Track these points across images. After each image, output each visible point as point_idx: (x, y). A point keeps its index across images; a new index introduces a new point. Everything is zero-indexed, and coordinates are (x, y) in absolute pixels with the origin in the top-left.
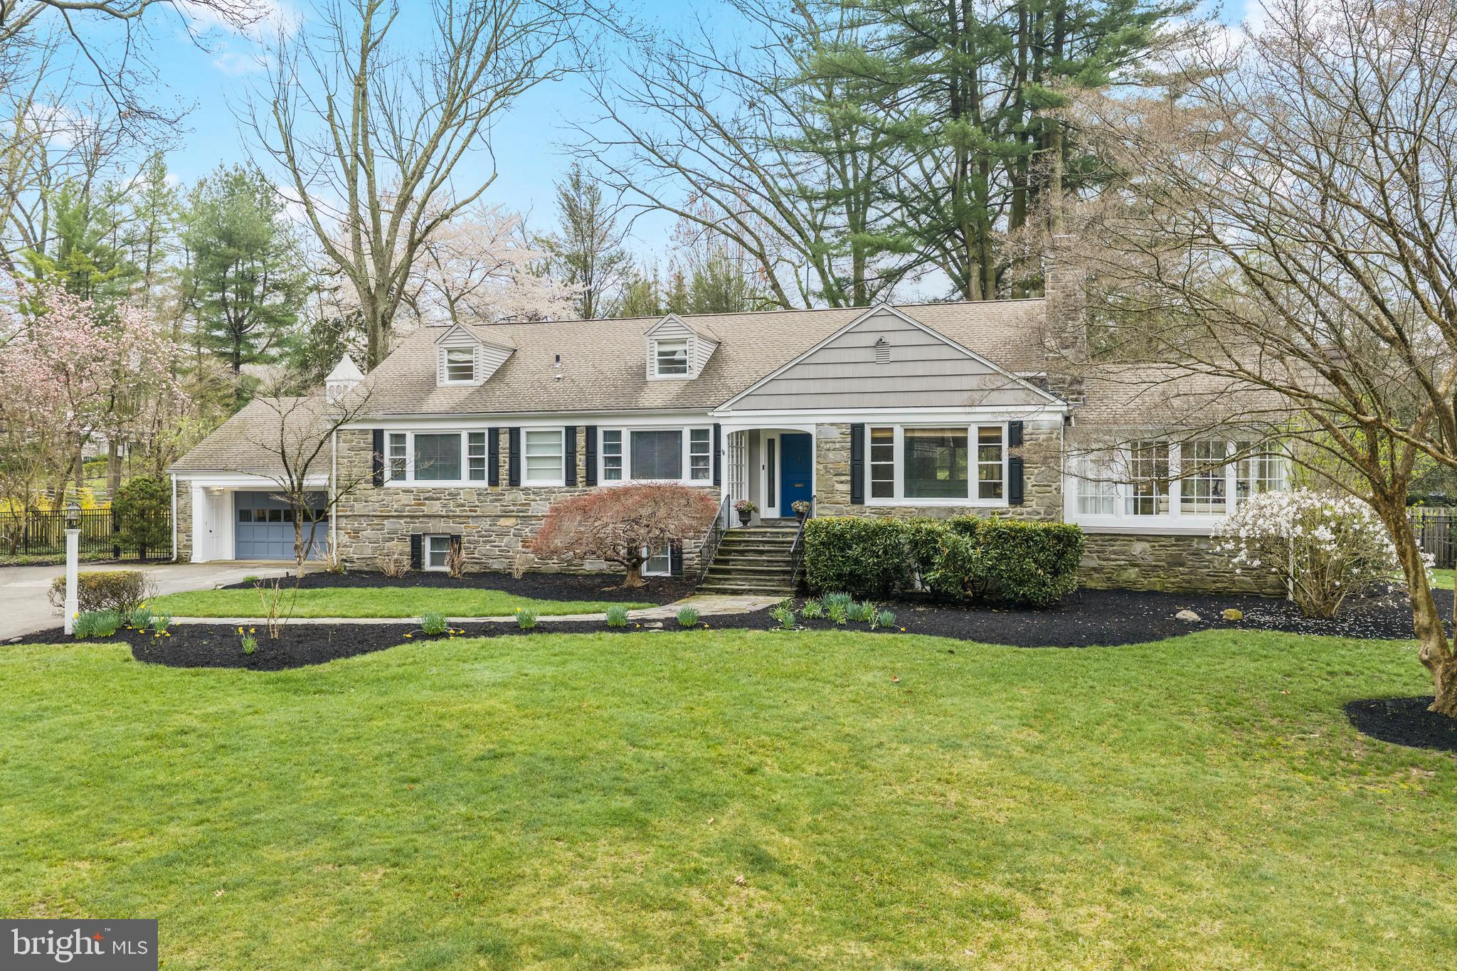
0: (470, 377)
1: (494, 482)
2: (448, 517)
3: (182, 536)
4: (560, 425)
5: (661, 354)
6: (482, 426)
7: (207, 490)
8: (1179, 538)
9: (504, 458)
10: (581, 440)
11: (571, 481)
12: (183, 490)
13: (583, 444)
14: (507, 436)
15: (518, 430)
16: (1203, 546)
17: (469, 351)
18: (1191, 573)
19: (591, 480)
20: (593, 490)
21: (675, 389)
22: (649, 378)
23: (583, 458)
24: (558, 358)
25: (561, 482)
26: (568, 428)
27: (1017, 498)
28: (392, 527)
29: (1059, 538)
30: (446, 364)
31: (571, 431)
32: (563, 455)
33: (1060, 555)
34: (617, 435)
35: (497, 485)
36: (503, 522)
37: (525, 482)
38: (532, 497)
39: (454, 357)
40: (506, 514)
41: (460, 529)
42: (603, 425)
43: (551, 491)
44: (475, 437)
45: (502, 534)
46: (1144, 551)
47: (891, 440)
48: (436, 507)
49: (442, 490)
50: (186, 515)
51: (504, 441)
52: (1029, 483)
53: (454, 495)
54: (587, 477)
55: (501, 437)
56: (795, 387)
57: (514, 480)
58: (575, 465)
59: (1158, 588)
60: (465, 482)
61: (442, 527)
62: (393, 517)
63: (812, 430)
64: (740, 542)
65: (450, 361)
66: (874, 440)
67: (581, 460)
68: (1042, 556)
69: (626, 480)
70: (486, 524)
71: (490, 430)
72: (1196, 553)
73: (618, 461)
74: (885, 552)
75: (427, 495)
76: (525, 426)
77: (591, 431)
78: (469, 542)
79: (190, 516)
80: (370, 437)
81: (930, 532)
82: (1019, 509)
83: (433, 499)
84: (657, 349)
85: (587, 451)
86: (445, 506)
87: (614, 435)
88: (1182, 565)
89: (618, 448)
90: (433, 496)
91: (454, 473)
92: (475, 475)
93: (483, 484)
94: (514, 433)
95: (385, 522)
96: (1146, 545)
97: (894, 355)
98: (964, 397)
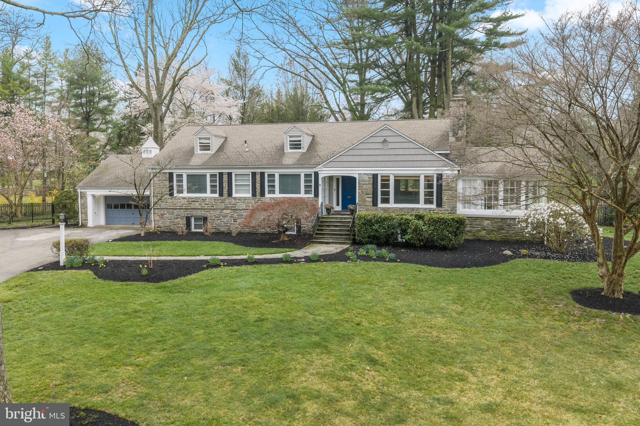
0: (209, 150)
1: (221, 194)
2: (202, 209)
3: (84, 215)
4: (249, 171)
5: (290, 141)
6: (216, 172)
7: (94, 196)
8: (502, 219)
9: (225, 185)
10: (258, 178)
11: (254, 195)
12: (83, 196)
14: (227, 175)
15: (231, 173)
16: (512, 222)
17: (209, 139)
18: (507, 233)
19: (263, 194)
20: (263, 199)
21: (297, 156)
22: (285, 151)
23: (259, 185)
24: (246, 142)
25: (250, 195)
26: (252, 173)
27: (439, 204)
28: (177, 213)
29: (457, 222)
31: (254, 174)
32: (251, 184)
33: (458, 228)
34: (273, 176)
35: (223, 196)
36: (225, 211)
37: (234, 195)
38: (237, 201)
39: (202, 141)
40: (227, 208)
41: (207, 214)
42: (267, 172)
43: (245, 199)
44: (212, 176)
45: (225, 216)
46: (488, 224)
47: (388, 180)
48: (197, 205)
49: (199, 198)
50: (85, 206)
51: (225, 178)
52: (445, 198)
53: (204, 200)
54: (261, 193)
55: (224, 176)
56: (350, 158)
57: (230, 194)
58: (256, 188)
59: (493, 239)
60: (208, 194)
61: (199, 213)
62: (178, 209)
63: (357, 176)
64: (327, 222)
65: (200, 143)
66: (382, 180)
68: (451, 229)
69: (277, 195)
70: (218, 212)
71: (219, 173)
72: (509, 225)
73: (274, 186)
74: (388, 227)
75: (193, 200)
76: (234, 172)
77: (262, 174)
78: (211, 219)
79: (87, 207)
80: (168, 176)
81: (406, 220)
82: (440, 209)
83: (195, 201)
84: (289, 139)
85: (261, 182)
86: (200, 205)
87: (272, 176)
88: (503, 230)
89: (274, 181)
90: (195, 200)
91: (204, 190)
92: (213, 192)
93: (217, 195)
94: (230, 175)
95: (175, 211)
96: (489, 222)
97: (390, 146)
98: (419, 164)
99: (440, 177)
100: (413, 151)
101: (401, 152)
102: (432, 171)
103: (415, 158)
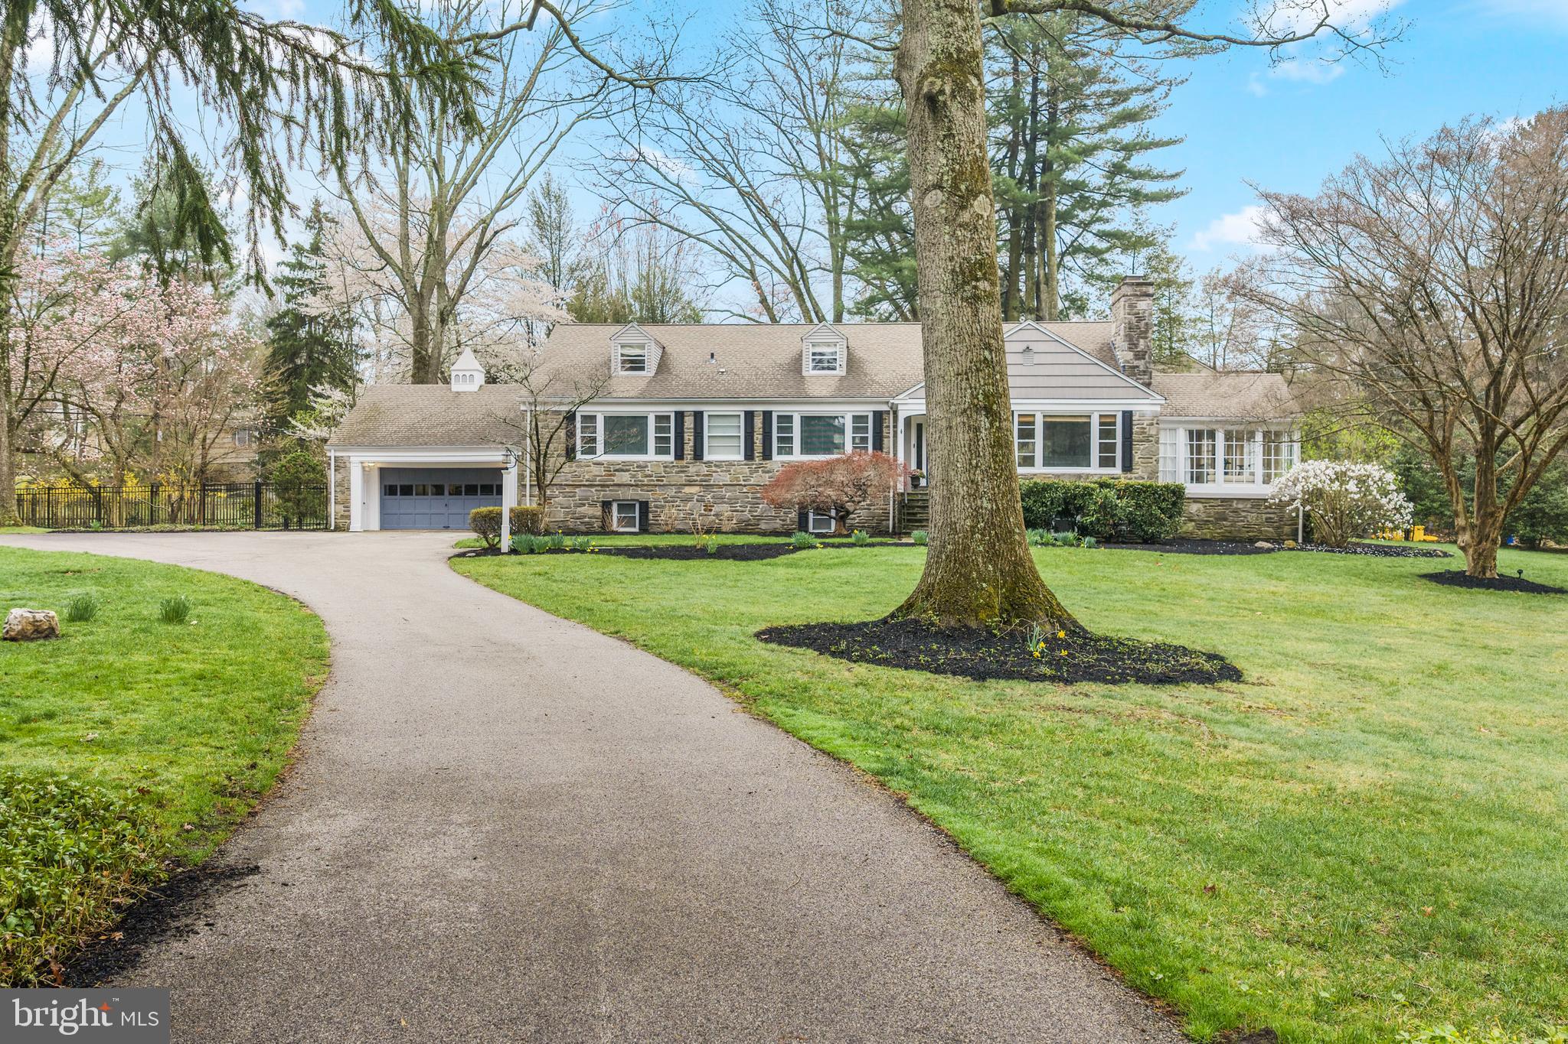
0: (642, 369)
1: (679, 456)
2: (637, 485)
3: (341, 508)
4: (740, 410)
5: (813, 354)
6: (669, 410)
7: (363, 466)
8: (1223, 500)
9: (689, 437)
10: (758, 422)
11: (749, 455)
12: (341, 465)
13: (761, 425)
14: (692, 418)
15: (701, 413)
16: (1240, 506)
17: (642, 347)
18: (1232, 526)
19: (767, 455)
20: (768, 464)
21: (834, 384)
22: (804, 373)
23: (760, 437)
24: (712, 355)
25: (740, 457)
26: (746, 413)
27: (1128, 467)
28: (582, 494)
29: (1174, 492)
30: (620, 358)
31: (749, 416)
32: (742, 434)
33: (1174, 504)
34: (789, 418)
35: (682, 459)
36: (687, 490)
37: (707, 457)
38: (714, 469)
39: (627, 351)
40: (690, 483)
41: (649, 496)
42: (777, 410)
43: (731, 464)
44: (659, 418)
45: (687, 499)
46: (1199, 510)
47: (1033, 423)
48: (625, 478)
49: (631, 463)
50: (344, 487)
51: (689, 422)
52: (1137, 457)
53: (642, 467)
54: (764, 452)
55: (686, 419)
57: (698, 455)
58: (753, 443)
59: (1208, 537)
60: (651, 456)
61: (630, 494)
62: (584, 485)
64: (918, 500)
65: (622, 355)
66: (1020, 423)
67: (758, 439)
68: (1164, 505)
69: (797, 456)
70: (672, 491)
71: (676, 413)
72: (1236, 511)
73: (790, 440)
74: (1052, 504)
75: (618, 467)
76: (708, 410)
77: (767, 415)
78: (656, 507)
79: (349, 489)
80: (563, 417)
81: (1085, 488)
82: (1129, 475)
83: (623, 471)
84: (811, 350)
85: (764, 432)
86: (633, 476)
87: (787, 419)
88: (1225, 519)
89: (790, 429)
90: (623, 468)
91: (642, 448)
92: (661, 450)
93: (670, 458)
94: (698, 416)
95: (577, 490)
96: (1200, 506)
97: (1037, 359)
98: (1090, 392)
99: (1128, 416)
100: (1078, 370)
101: (1056, 370)
102: (1115, 407)
103: (1083, 382)
